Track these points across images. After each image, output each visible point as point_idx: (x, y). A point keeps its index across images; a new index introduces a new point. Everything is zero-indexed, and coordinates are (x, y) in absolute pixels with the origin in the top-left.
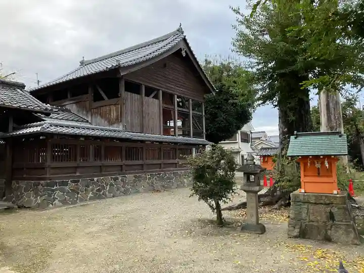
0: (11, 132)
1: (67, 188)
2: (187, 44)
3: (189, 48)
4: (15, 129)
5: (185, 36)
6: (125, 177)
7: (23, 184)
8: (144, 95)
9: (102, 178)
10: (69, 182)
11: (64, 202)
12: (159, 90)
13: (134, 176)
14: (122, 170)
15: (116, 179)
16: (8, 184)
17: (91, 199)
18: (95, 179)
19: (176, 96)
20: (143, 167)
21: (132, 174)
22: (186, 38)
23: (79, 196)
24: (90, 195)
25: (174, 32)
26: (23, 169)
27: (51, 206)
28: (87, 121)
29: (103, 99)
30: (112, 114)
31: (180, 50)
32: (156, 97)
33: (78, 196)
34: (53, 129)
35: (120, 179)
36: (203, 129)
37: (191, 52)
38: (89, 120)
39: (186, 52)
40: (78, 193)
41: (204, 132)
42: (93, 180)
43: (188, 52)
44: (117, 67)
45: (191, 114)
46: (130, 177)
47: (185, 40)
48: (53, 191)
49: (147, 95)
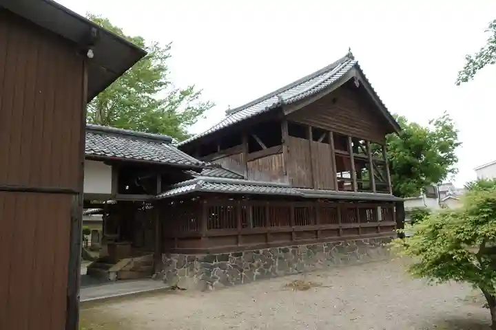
0: (160, 194)
1: (229, 264)
2: (360, 72)
3: (363, 76)
4: (164, 190)
5: (357, 63)
6: (297, 247)
7: (175, 258)
8: (311, 139)
9: (269, 249)
10: (230, 256)
11: (226, 283)
12: (329, 131)
13: (307, 246)
14: (291, 239)
15: (285, 251)
16: (158, 258)
17: (258, 278)
18: (261, 251)
19: (350, 138)
20: (317, 234)
21: (305, 243)
22: (359, 64)
23: (243, 273)
24: (256, 273)
25: (343, 59)
26: (174, 239)
27: (210, 288)
28: (243, 178)
29: (261, 149)
30: (274, 166)
31: (353, 79)
32: (326, 141)
33: (241, 275)
34: (209, 187)
35: (291, 250)
36: (388, 180)
37: (366, 81)
38: (245, 176)
39: (359, 82)
40: (242, 271)
41: (390, 184)
42: (258, 252)
43: (362, 82)
44: (279, 106)
45: (371, 161)
46: (303, 248)
47: (357, 66)
48: (212, 267)
49: (316, 139)
